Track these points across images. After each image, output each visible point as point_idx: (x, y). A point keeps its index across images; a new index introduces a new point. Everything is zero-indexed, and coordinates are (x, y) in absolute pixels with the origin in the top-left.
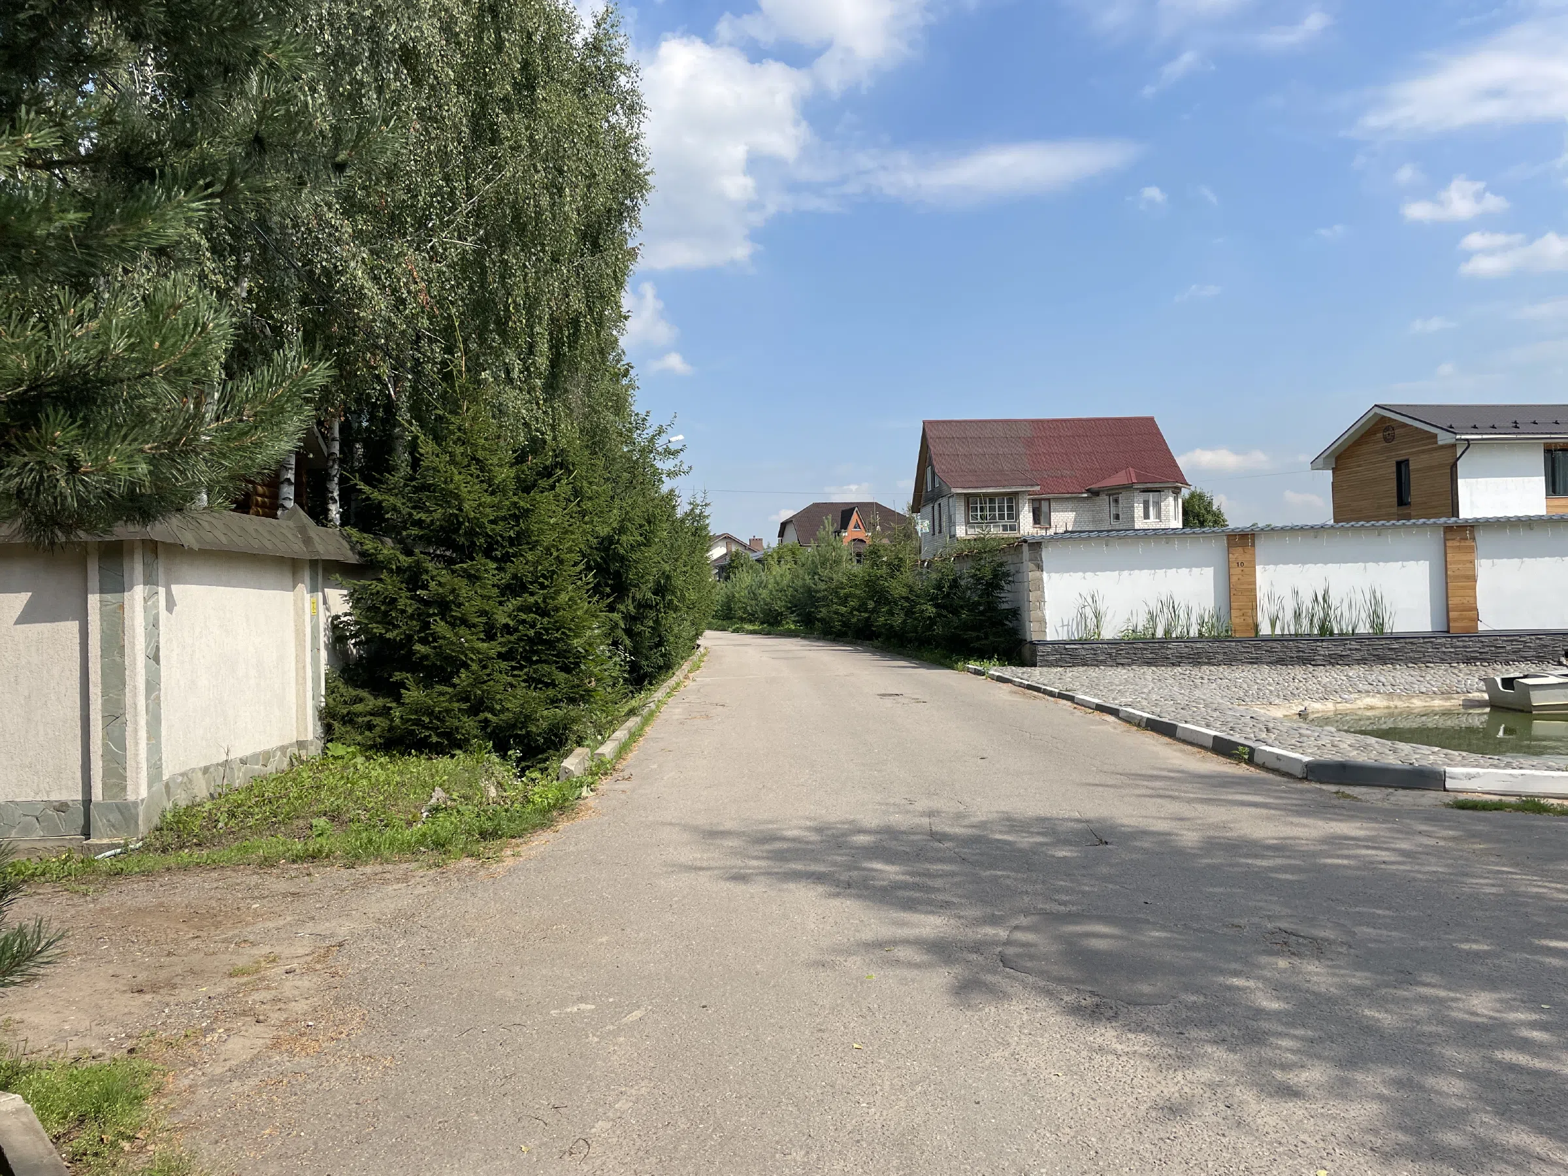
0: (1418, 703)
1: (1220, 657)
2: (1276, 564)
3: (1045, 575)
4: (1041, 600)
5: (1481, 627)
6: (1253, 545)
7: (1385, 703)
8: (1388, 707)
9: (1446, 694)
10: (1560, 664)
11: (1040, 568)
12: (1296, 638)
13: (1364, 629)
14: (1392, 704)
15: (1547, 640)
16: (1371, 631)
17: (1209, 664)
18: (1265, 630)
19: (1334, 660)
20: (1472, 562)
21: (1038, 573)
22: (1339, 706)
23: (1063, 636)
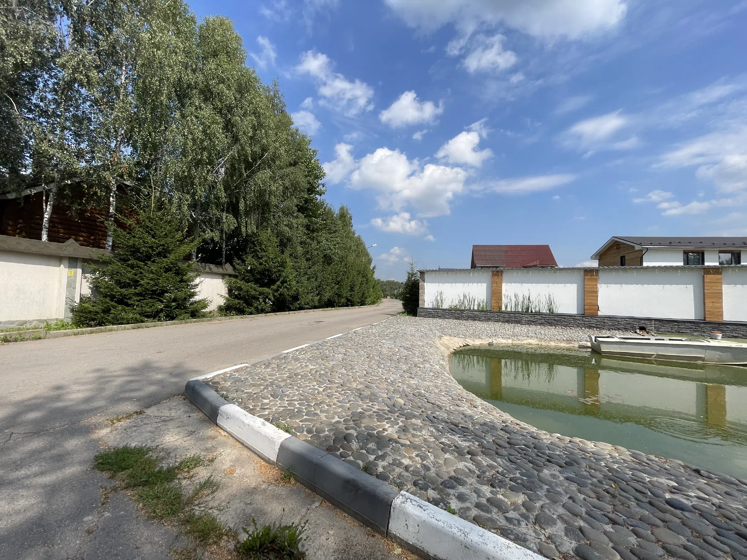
0: (552, 344)
1: (484, 318)
2: (511, 283)
3: (425, 284)
4: (424, 293)
5: (600, 313)
6: (502, 275)
7: (537, 343)
8: (538, 344)
9: (569, 341)
10: (636, 332)
11: (424, 281)
12: (516, 313)
13: (545, 310)
14: (540, 343)
15: (630, 321)
16: (548, 312)
17: (479, 320)
18: (503, 309)
19: (529, 323)
20: (596, 285)
21: (423, 283)
22: (514, 342)
23: (431, 306)
